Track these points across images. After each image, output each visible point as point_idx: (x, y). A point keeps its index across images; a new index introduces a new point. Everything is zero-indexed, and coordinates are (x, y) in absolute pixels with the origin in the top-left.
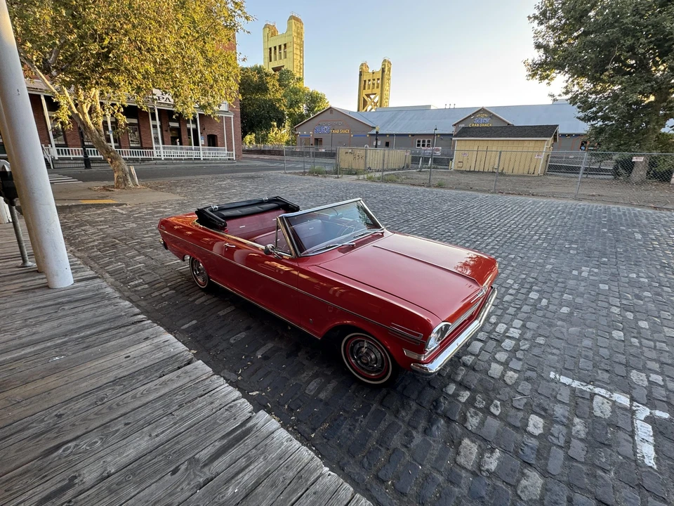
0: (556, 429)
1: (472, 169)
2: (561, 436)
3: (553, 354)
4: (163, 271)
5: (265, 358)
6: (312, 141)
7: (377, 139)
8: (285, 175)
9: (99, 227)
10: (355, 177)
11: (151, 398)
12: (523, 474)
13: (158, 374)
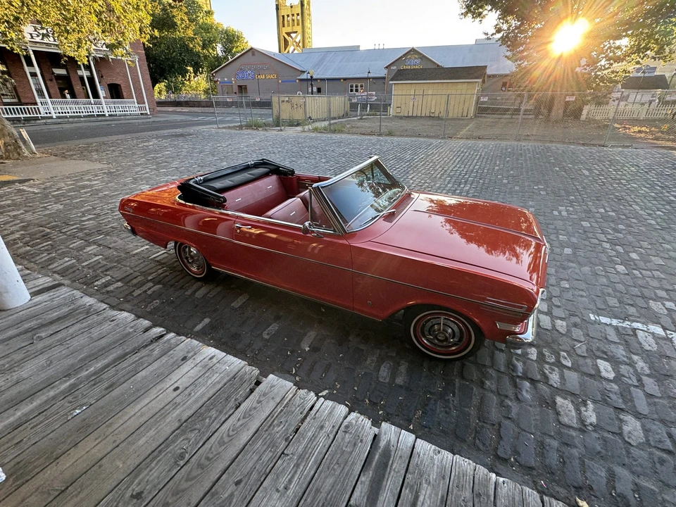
0: (624, 369)
1: (410, 114)
2: (631, 376)
3: (582, 296)
4: (133, 262)
5: (314, 349)
6: (236, 89)
7: (312, 85)
8: (220, 131)
9: (12, 214)
10: (299, 128)
11: (244, 438)
12: (621, 421)
13: (232, 404)
